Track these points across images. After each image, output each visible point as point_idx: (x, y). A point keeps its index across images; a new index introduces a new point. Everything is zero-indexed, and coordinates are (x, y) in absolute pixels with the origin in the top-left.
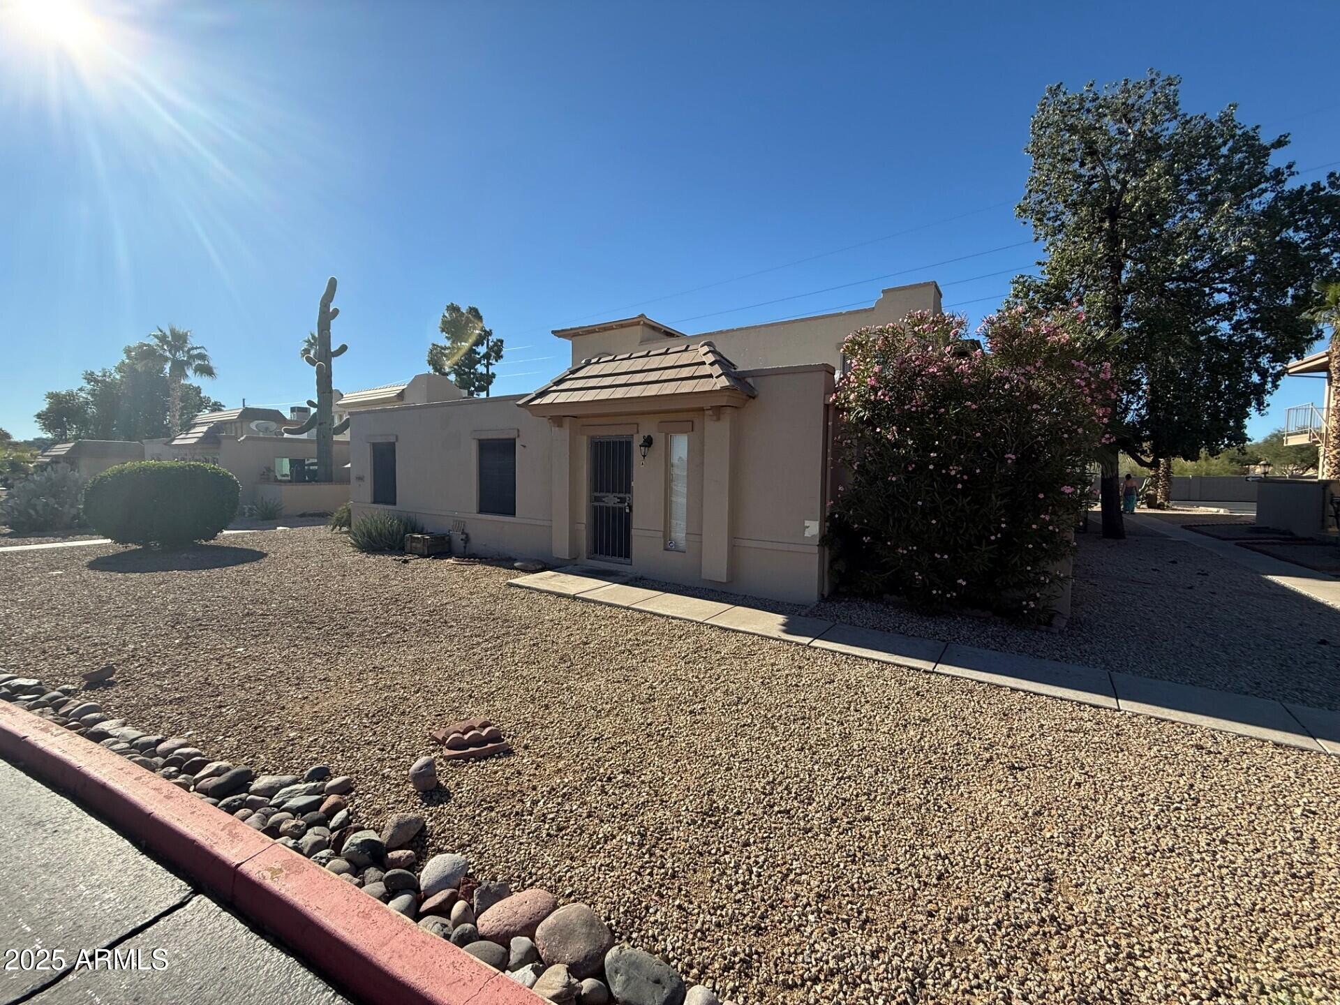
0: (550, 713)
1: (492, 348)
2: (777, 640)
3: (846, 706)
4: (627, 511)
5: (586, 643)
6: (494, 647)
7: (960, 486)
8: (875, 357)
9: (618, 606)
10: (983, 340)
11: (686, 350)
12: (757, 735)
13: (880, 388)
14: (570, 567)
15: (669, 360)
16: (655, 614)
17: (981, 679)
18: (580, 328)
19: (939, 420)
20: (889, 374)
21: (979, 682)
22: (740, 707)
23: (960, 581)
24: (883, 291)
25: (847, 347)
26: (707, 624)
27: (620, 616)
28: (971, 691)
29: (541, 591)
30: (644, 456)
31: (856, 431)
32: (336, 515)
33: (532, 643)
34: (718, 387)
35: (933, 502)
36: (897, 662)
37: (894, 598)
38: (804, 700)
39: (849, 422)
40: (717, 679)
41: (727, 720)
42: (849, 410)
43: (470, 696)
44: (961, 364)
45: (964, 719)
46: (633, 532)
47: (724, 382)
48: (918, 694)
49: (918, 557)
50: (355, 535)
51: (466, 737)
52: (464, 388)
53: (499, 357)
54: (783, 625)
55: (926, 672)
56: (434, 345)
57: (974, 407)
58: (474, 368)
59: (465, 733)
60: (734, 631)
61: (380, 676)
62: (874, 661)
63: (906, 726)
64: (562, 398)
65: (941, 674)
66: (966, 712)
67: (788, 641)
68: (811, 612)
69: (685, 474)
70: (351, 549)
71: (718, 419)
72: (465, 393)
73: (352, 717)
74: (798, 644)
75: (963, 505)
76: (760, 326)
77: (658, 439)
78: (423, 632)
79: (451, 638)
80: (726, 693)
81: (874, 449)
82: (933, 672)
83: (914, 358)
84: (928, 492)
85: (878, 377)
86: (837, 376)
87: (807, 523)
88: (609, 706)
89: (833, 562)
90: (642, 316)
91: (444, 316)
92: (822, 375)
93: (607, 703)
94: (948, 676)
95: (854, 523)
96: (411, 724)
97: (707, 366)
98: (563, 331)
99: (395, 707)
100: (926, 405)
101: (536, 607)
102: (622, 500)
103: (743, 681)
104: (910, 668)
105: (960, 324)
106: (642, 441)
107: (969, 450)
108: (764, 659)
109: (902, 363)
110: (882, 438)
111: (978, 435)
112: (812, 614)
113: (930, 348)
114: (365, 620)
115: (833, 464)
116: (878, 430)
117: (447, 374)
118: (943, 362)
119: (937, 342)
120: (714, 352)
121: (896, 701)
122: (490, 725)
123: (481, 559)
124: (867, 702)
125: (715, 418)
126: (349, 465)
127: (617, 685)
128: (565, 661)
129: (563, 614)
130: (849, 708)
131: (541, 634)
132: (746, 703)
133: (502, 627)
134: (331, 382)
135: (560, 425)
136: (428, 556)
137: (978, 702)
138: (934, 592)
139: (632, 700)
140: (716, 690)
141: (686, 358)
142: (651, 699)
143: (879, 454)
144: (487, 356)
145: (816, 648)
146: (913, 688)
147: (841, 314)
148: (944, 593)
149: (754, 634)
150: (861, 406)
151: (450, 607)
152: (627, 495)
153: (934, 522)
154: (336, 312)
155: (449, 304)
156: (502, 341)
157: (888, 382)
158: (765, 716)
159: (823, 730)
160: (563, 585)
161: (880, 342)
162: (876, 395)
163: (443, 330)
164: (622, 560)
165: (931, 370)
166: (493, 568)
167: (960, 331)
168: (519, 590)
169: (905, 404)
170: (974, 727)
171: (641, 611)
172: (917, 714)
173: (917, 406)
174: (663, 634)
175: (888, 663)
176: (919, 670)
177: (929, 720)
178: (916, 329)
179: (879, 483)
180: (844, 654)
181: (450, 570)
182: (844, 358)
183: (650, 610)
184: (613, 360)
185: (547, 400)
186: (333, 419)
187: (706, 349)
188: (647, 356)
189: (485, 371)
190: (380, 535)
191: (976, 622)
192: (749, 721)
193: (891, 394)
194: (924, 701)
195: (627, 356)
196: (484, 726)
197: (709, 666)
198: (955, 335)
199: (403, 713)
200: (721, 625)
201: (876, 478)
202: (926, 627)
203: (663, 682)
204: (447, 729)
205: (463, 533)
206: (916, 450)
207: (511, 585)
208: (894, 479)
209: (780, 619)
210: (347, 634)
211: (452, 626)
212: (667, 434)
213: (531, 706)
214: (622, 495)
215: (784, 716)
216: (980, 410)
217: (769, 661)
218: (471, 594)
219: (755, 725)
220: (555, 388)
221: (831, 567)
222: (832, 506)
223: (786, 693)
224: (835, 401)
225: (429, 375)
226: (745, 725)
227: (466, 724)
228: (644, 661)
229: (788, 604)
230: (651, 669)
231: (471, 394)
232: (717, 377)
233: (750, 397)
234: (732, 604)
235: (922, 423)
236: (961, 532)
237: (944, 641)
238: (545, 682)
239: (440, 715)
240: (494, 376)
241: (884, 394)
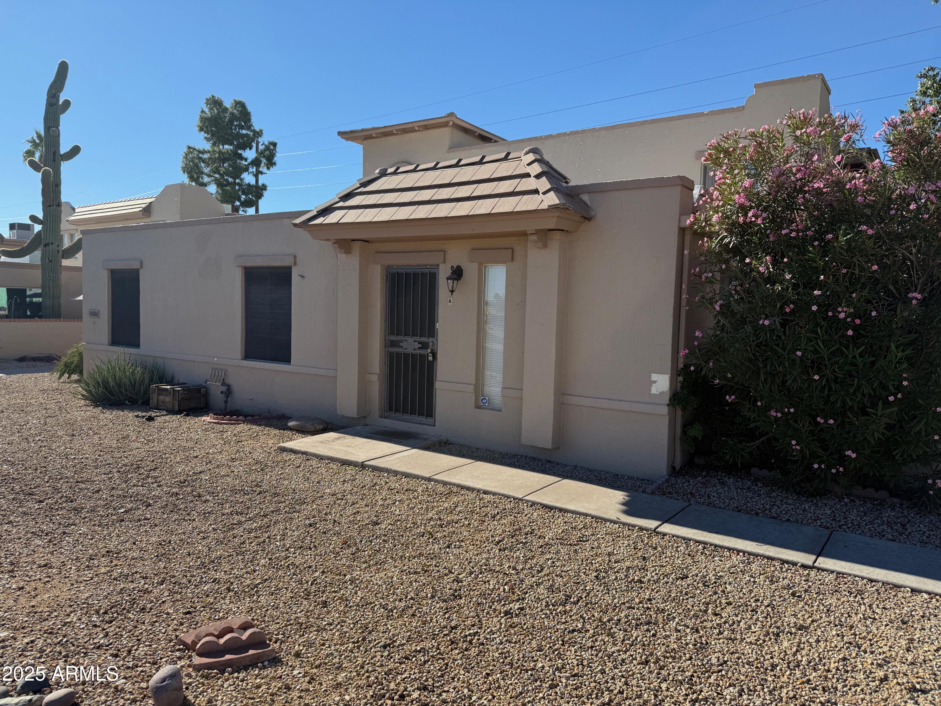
0: (328, 612)
1: (262, 152)
2: (615, 522)
3: (703, 608)
4: (430, 358)
5: (376, 523)
6: (260, 528)
7: (850, 333)
8: (745, 168)
9: (417, 477)
10: (882, 148)
11: (506, 158)
12: (590, 644)
13: (751, 208)
14: (359, 428)
15: (484, 171)
16: (463, 487)
17: (874, 577)
18: (373, 129)
19: (826, 247)
20: (762, 189)
21: (871, 581)
22: (568, 608)
23: (849, 453)
24: (756, 86)
25: (710, 155)
26: (527, 501)
27: (420, 490)
28: (860, 592)
29: (321, 458)
30: (452, 291)
31: (720, 262)
32: (64, 359)
33: (307, 522)
34: (544, 206)
35: (816, 352)
36: (767, 553)
37: (765, 472)
38: (649, 600)
39: (710, 251)
40: (539, 572)
41: (552, 624)
42: (710, 236)
43: (229, 590)
44: (854, 178)
45: (852, 627)
46: (438, 385)
47: (552, 199)
48: (793, 594)
49: (796, 421)
50: (88, 385)
51: (222, 641)
52: (227, 202)
53: (271, 163)
54: (623, 504)
55: (804, 567)
56: (189, 148)
57: (870, 232)
58: (239, 177)
59: (220, 636)
60: (561, 510)
61: (115, 562)
62: (739, 551)
63: (778, 635)
64: (351, 217)
65: (823, 570)
66: (855, 618)
67: (629, 525)
68: (659, 488)
69: (503, 314)
70: (83, 402)
71: (545, 246)
72: (228, 208)
73: (79, 613)
74: (641, 529)
75: (854, 357)
76: (601, 129)
77: (470, 270)
78: (170, 507)
79: (206, 515)
80: (551, 589)
81: (741, 285)
82: (812, 568)
83: (794, 170)
84: (810, 340)
85: (749, 193)
86: (696, 192)
87: (654, 377)
88: (403, 604)
89: (686, 426)
90: (452, 114)
91: (203, 112)
92: (678, 190)
93: (400, 600)
94: (832, 572)
95: (714, 377)
96: (153, 624)
97: (532, 179)
98: (352, 132)
99: (133, 602)
100: (809, 229)
101: (314, 477)
102: (424, 346)
103: (572, 574)
104: (784, 562)
105: (854, 127)
106: (449, 273)
107: (864, 286)
108: (599, 547)
109: (778, 177)
110: (752, 270)
111: (875, 267)
112: (660, 491)
113: (816, 157)
114: (98, 492)
115: (689, 303)
116: (748, 260)
117: (204, 185)
118: (832, 175)
119: (824, 150)
120: (540, 161)
121: (766, 603)
122: (252, 626)
123: (246, 416)
124: (729, 604)
125: (540, 245)
126: (81, 298)
127: (413, 577)
128: (349, 546)
129: (348, 487)
130: (706, 611)
131: (320, 512)
132: (576, 603)
133: (270, 502)
134: (59, 193)
135: (348, 251)
136: (179, 412)
137: (870, 606)
138: (816, 466)
139: (433, 597)
140: (538, 585)
141: (504, 169)
142: (456, 596)
143: (748, 292)
144: (256, 163)
145: (665, 535)
146: (788, 587)
147: (702, 115)
148: (829, 467)
149: (586, 515)
150: (726, 230)
151: (205, 477)
152: (431, 340)
153: (816, 377)
154: (67, 104)
155: (209, 96)
156: (275, 145)
157: (761, 200)
158: (600, 620)
159: (672, 639)
160: (350, 450)
161: (751, 149)
162: (746, 215)
163: (201, 129)
164: (422, 419)
165: (816, 185)
166: (261, 428)
167: (854, 136)
168: (293, 456)
169: (782, 228)
170: (864, 638)
171: (445, 483)
172: (793, 620)
173: (798, 231)
174: (472, 512)
175: (756, 555)
176: (794, 564)
177: (808, 628)
178: (798, 133)
179: (748, 328)
180: (700, 542)
181: (206, 430)
182: (706, 169)
183: (457, 482)
184: (414, 171)
185: (332, 218)
186: (61, 239)
187: (531, 157)
188: (457, 165)
189: (253, 182)
190: (119, 385)
191: (869, 505)
192: (580, 626)
193: (764, 215)
194: (801, 604)
195: (432, 165)
196: (245, 627)
197: (529, 554)
198: (847, 141)
199: (143, 609)
200: (545, 502)
201: (744, 321)
202: (805, 510)
203: (471, 573)
204: (198, 630)
205: (224, 384)
206: (795, 287)
207: (284, 450)
208: (767, 322)
209: (619, 496)
210: (75, 509)
211: (206, 501)
212: (480, 264)
213: (305, 602)
214: (424, 339)
215: (623, 620)
216: (877, 237)
217: (604, 549)
218: (233, 460)
219: (587, 631)
220: (341, 204)
221: (684, 433)
222: (686, 356)
223: (627, 591)
224: (693, 224)
225: (182, 185)
226: (574, 631)
227: (222, 625)
228: (449, 547)
229: (630, 478)
230: (457, 557)
231: (235, 209)
232: (544, 193)
233: (585, 218)
234: (558, 476)
235: (803, 251)
236: (851, 391)
237: (828, 528)
238: (323, 572)
239: (189, 613)
240: (264, 187)
241: (756, 216)
